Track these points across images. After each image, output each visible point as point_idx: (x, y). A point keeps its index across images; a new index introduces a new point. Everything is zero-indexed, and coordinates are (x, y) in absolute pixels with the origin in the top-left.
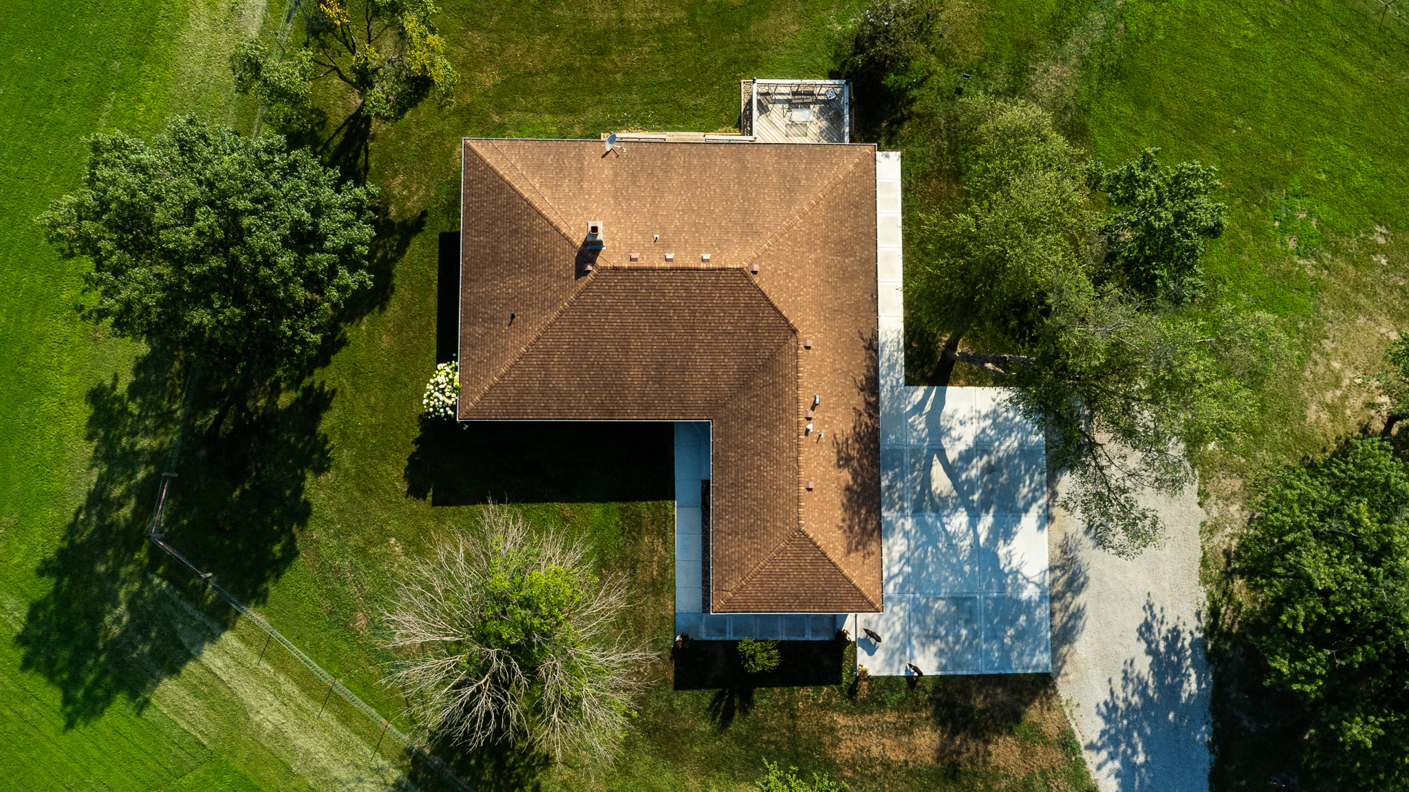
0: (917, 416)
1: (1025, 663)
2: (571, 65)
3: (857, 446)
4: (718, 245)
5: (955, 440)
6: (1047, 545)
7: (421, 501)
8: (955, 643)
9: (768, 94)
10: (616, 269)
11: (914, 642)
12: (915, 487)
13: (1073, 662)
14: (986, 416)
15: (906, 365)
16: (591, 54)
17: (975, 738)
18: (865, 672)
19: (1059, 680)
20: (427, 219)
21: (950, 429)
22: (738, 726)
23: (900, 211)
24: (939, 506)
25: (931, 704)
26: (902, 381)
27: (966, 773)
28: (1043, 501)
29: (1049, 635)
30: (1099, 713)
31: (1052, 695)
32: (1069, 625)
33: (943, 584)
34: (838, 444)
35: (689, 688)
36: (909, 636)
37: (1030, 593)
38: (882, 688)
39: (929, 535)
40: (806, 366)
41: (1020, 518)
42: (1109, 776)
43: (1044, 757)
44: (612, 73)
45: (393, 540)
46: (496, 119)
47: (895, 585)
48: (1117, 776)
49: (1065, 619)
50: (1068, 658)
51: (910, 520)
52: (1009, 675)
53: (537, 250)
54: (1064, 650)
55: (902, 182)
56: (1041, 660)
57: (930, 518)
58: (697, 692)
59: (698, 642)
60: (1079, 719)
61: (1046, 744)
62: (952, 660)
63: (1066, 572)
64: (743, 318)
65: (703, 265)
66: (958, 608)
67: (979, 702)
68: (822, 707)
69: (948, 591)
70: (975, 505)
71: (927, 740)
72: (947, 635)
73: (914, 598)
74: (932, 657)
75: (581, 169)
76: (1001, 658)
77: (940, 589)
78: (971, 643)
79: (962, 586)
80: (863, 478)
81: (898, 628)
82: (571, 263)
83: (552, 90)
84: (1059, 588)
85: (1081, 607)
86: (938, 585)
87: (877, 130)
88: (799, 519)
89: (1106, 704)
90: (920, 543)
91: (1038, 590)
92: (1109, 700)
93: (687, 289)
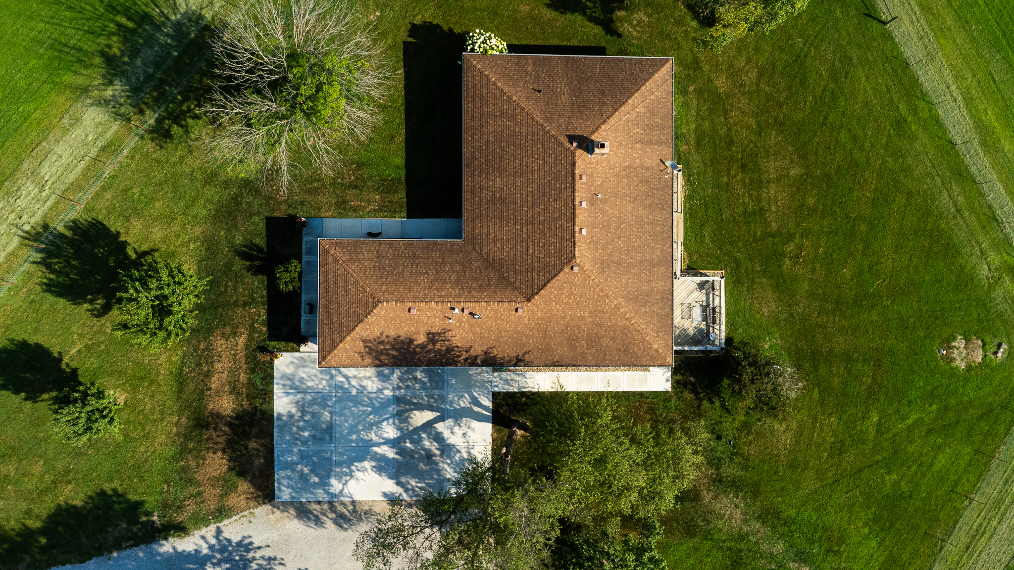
0: (470, 400)
1: (282, 481)
2: (733, 144)
3: (444, 348)
4: (593, 241)
5: (451, 429)
6: (371, 499)
7: (407, 33)
8: (298, 427)
9: (713, 289)
10: (574, 164)
11: (299, 396)
12: (415, 398)
13: (282, 518)
14: (469, 453)
15: (508, 393)
16: (742, 159)
17: (227, 442)
18: (276, 357)
19: (269, 507)
20: (615, 37)
21: (460, 426)
22: (239, 264)
23: (625, 390)
24: (401, 416)
25: (252, 408)
26: (496, 389)
27: (201, 435)
28: (405, 496)
29: (303, 500)
30: (244, 538)
31: (258, 501)
32: (311, 516)
33: (342, 418)
34: (445, 333)
35: (267, 227)
36: (304, 392)
37: (336, 485)
38: (265, 371)
39: (379, 409)
40: (503, 309)
41: (392, 479)
42: (196, 544)
43: (211, 494)
44: (728, 174)
45: (378, 14)
46: (691, 88)
47: (341, 382)
48: (196, 550)
49: (315, 512)
50: (286, 514)
51: (391, 394)
52: (273, 469)
53: (589, 108)
54: (292, 511)
55: (648, 392)
56: (284, 493)
57: (392, 409)
58: (264, 233)
59: (301, 235)
60: (239, 522)
61: (221, 497)
62: (285, 424)
63: (351, 515)
64: (538, 261)
65: (577, 229)
66: (324, 430)
67: (253, 445)
68: (252, 326)
69: (337, 422)
70: (403, 444)
71: (226, 405)
72: (304, 421)
73: (332, 396)
74: (287, 409)
75: (651, 143)
76: (287, 462)
77: (340, 416)
78: (297, 439)
79: (341, 433)
80: (419, 353)
81: (310, 384)
82: (579, 132)
83: (713, 129)
84: (339, 509)
85: (324, 525)
86: (341, 414)
87: (688, 373)
88: (388, 301)
89: (251, 543)
90: (374, 401)
91: (337, 492)
92: (254, 545)
93: (559, 218)
